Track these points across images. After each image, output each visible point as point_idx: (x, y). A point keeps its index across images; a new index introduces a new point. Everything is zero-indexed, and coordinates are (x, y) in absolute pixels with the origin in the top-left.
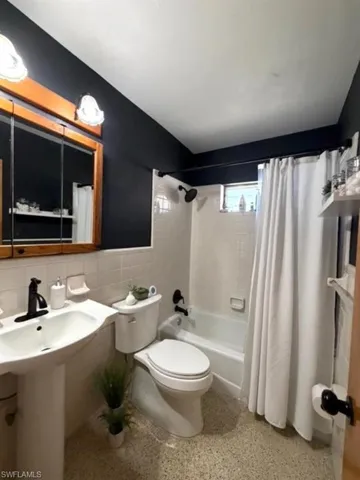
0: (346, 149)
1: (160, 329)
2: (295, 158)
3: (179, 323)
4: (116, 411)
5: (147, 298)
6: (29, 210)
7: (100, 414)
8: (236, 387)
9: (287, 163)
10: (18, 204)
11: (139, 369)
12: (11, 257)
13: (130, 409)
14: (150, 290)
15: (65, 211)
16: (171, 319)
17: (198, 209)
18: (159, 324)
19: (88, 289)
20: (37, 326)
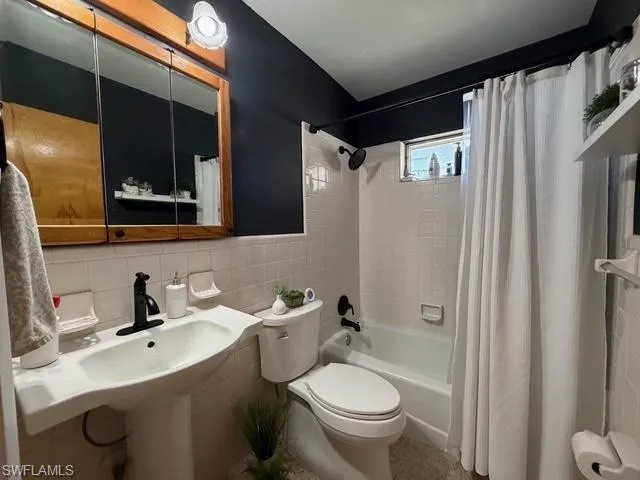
0: (619, 46)
1: (322, 349)
2: (527, 73)
3: (349, 342)
4: (267, 463)
5: (302, 305)
6: (140, 193)
7: (245, 467)
8: (441, 433)
9: (514, 83)
10: (124, 185)
11: (296, 405)
12: (106, 243)
13: (286, 460)
14: (306, 294)
15: (187, 194)
16: (337, 335)
17: (369, 180)
18: (321, 343)
19: (219, 291)
20: (148, 342)
